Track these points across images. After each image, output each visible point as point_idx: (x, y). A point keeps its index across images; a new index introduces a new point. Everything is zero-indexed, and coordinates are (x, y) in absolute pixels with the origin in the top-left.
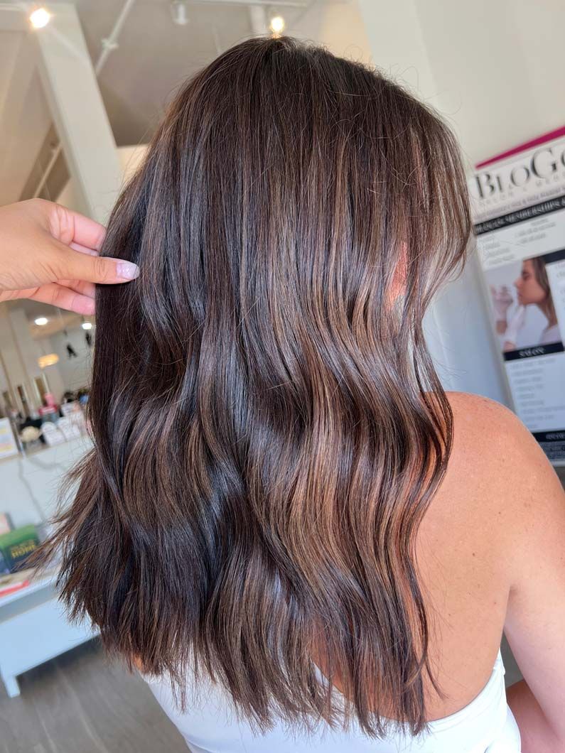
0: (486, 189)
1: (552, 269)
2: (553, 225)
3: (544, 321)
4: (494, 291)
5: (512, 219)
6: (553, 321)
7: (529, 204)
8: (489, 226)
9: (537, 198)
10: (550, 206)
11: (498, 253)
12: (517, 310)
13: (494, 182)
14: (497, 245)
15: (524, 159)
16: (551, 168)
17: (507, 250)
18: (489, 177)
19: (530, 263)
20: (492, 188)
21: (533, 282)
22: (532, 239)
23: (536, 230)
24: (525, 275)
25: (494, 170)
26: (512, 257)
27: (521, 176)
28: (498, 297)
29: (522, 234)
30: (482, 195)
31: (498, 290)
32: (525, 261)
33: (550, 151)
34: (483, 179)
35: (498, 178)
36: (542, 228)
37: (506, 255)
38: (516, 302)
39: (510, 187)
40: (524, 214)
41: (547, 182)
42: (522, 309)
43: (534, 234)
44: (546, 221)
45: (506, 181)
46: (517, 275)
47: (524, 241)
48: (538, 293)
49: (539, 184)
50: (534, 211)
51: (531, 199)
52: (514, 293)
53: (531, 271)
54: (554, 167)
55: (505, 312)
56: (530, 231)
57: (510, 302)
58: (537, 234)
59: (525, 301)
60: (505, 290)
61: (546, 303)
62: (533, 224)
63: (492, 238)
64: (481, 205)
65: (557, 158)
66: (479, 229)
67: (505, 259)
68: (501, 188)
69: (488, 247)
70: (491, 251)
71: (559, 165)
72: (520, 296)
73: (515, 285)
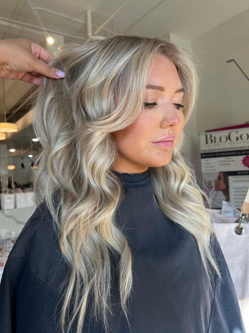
0: (209, 141)
1: (231, 178)
2: (234, 161)
4: (205, 182)
5: (218, 155)
6: (228, 199)
7: (225, 150)
8: (208, 155)
9: (229, 149)
10: (234, 153)
11: (210, 167)
12: (214, 191)
13: (213, 138)
14: (210, 164)
15: (226, 133)
16: (236, 139)
17: (214, 167)
18: (211, 136)
19: (222, 174)
20: (212, 141)
21: (222, 182)
22: (224, 164)
23: (226, 161)
24: (219, 178)
25: (214, 134)
26: (215, 170)
27: (224, 139)
28: (207, 185)
29: (221, 161)
30: (207, 142)
31: (207, 182)
32: (220, 172)
33: (237, 132)
34: (209, 137)
35: (215, 138)
36: (229, 161)
37: (213, 168)
38: (214, 188)
39: (219, 142)
40: (223, 154)
41: (234, 144)
42: (216, 192)
43: (226, 163)
44: (231, 158)
45: (218, 140)
47: (221, 165)
48: (223, 186)
49: (230, 144)
50: (227, 154)
51: (226, 149)
52: (213, 184)
53: (222, 177)
54: (237, 139)
56: (224, 161)
57: (211, 188)
59: (217, 189)
60: (210, 182)
61: (226, 191)
62: (226, 159)
63: (208, 161)
64: (206, 146)
65: (239, 136)
66: (204, 156)
67: (212, 170)
68: (215, 142)
69: (206, 164)
70: (207, 165)
71: (239, 139)
72: (216, 186)
73: (215, 181)
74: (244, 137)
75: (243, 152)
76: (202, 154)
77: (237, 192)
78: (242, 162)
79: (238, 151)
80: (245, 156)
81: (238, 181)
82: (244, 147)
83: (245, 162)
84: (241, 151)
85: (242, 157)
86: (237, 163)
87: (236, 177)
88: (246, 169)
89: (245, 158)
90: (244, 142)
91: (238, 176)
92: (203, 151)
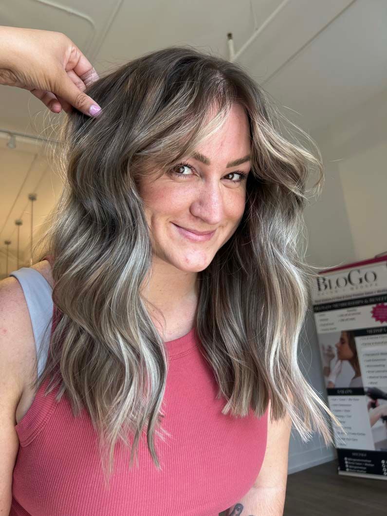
0: (323, 287)
1: (359, 340)
2: (359, 313)
3: (353, 373)
4: (324, 348)
5: (336, 306)
6: (358, 373)
7: (345, 299)
8: (323, 308)
9: (351, 296)
10: (358, 302)
11: (327, 324)
12: (337, 362)
13: (327, 282)
14: (327, 320)
15: (345, 273)
16: (359, 281)
17: (332, 324)
18: (324, 280)
19: (345, 334)
20: (326, 287)
21: (346, 346)
22: (347, 320)
23: (349, 315)
25: (328, 277)
26: (335, 328)
27: (342, 282)
28: (326, 352)
29: (342, 315)
30: (320, 289)
31: (326, 347)
32: (343, 332)
33: (359, 271)
34: (321, 281)
35: (329, 281)
36: (353, 314)
37: (332, 327)
38: (336, 358)
39: (336, 288)
40: (343, 305)
41: (357, 288)
42: (339, 362)
43: (347, 317)
44: (355, 310)
45: (334, 284)
46: (338, 340)
47: (343, 320)
48: (350, 354)
49: (352, 289)
50: (349, 304)
51: (347, 296)
52: (335, 351)
53: (346, 339)
54: (361, 281)
55: (329, 362)
56: (346, 315)
57: (332, 356)
58: (350, 317)
59: (342, 358)
60: (330, 347)
61: (354, 361)
62: (348, 311)
63: (324, 315)
64: (319, 295)
65: (362, 276)
66: (317, 309)
67: (331, 329)
68: (331, 288)
69: (322, 320)
70: (323, 323)
71: (364, 280)
72: (339, 353)
73: (337, 346)
74: (371, 277)
75: (371, 300)
76: (315, 306)
77: (370, 361)
78: (372, 315)
79: (363, 299)
80: (375, 306)
81: (369, 344)
82: (372, 293)
83: (376, 315)
84: (368, 298)
85: (370, 308)
86: (364, 317)
87: (366, 337)
88: (378, 324)
89: (375, 309)
90: (371, 285)
91: (369, 337)
92: (316, 301)
